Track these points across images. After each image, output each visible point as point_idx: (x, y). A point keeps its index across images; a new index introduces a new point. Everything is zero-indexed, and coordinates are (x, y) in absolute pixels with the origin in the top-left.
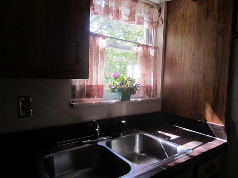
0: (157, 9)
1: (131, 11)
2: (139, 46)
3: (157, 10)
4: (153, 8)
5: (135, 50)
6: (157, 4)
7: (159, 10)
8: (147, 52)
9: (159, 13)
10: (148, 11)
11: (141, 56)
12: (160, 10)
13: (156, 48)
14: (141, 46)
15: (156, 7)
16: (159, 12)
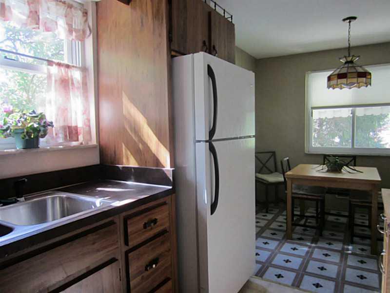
0: (80, 11)
1: (30, 9)
2: (52, 65)
3: (80, 13)
4: (73, 9)
5: (46, 71)
6: (80, 4)
7: (83, 13)
8: (68, 75)
9: (85, 18)
10: (64, 12)
11: (56, 81)
12: (85, 13)
13: (84, 69)
14: (56, 65)
15: (79, 8)
16: (84, 16)
